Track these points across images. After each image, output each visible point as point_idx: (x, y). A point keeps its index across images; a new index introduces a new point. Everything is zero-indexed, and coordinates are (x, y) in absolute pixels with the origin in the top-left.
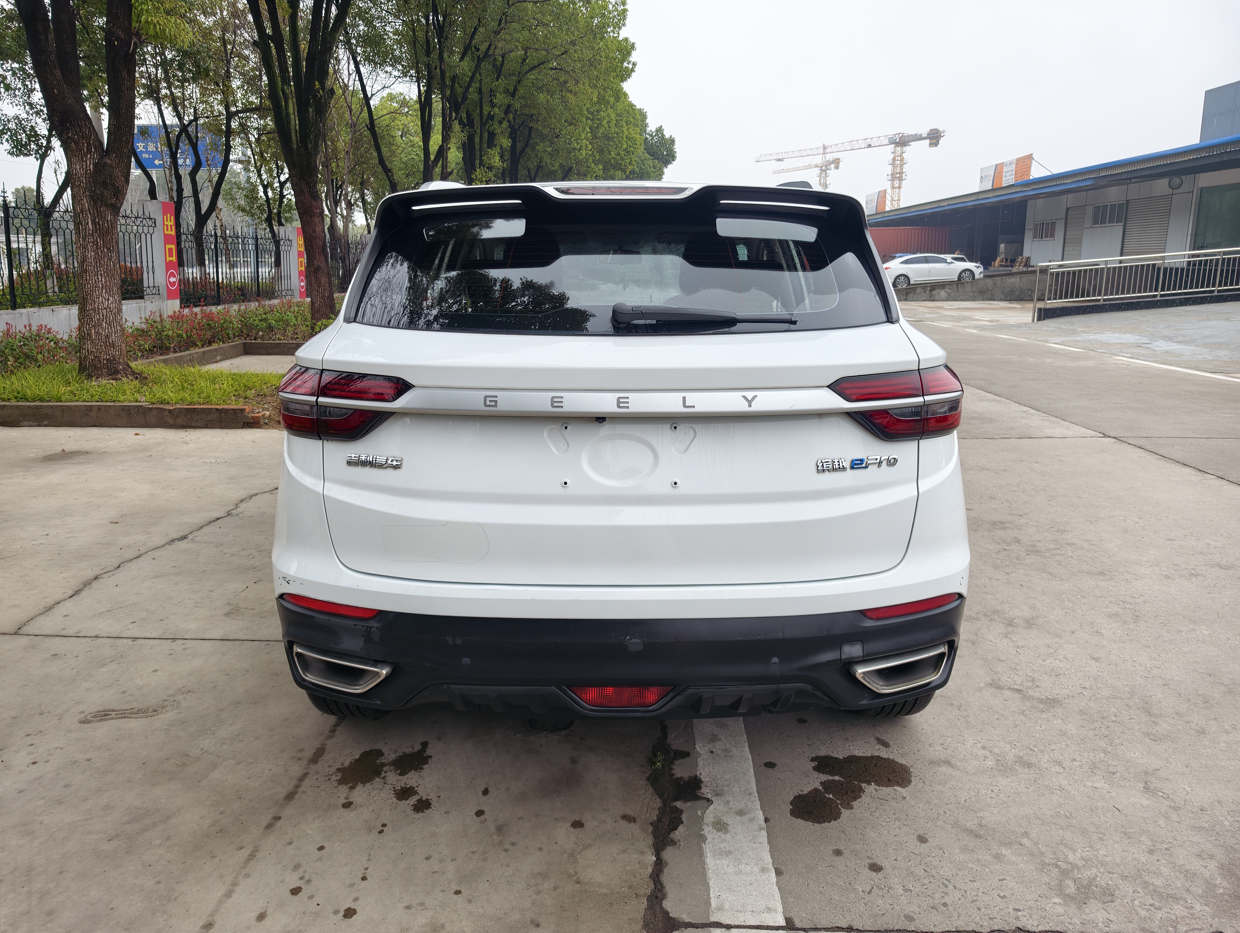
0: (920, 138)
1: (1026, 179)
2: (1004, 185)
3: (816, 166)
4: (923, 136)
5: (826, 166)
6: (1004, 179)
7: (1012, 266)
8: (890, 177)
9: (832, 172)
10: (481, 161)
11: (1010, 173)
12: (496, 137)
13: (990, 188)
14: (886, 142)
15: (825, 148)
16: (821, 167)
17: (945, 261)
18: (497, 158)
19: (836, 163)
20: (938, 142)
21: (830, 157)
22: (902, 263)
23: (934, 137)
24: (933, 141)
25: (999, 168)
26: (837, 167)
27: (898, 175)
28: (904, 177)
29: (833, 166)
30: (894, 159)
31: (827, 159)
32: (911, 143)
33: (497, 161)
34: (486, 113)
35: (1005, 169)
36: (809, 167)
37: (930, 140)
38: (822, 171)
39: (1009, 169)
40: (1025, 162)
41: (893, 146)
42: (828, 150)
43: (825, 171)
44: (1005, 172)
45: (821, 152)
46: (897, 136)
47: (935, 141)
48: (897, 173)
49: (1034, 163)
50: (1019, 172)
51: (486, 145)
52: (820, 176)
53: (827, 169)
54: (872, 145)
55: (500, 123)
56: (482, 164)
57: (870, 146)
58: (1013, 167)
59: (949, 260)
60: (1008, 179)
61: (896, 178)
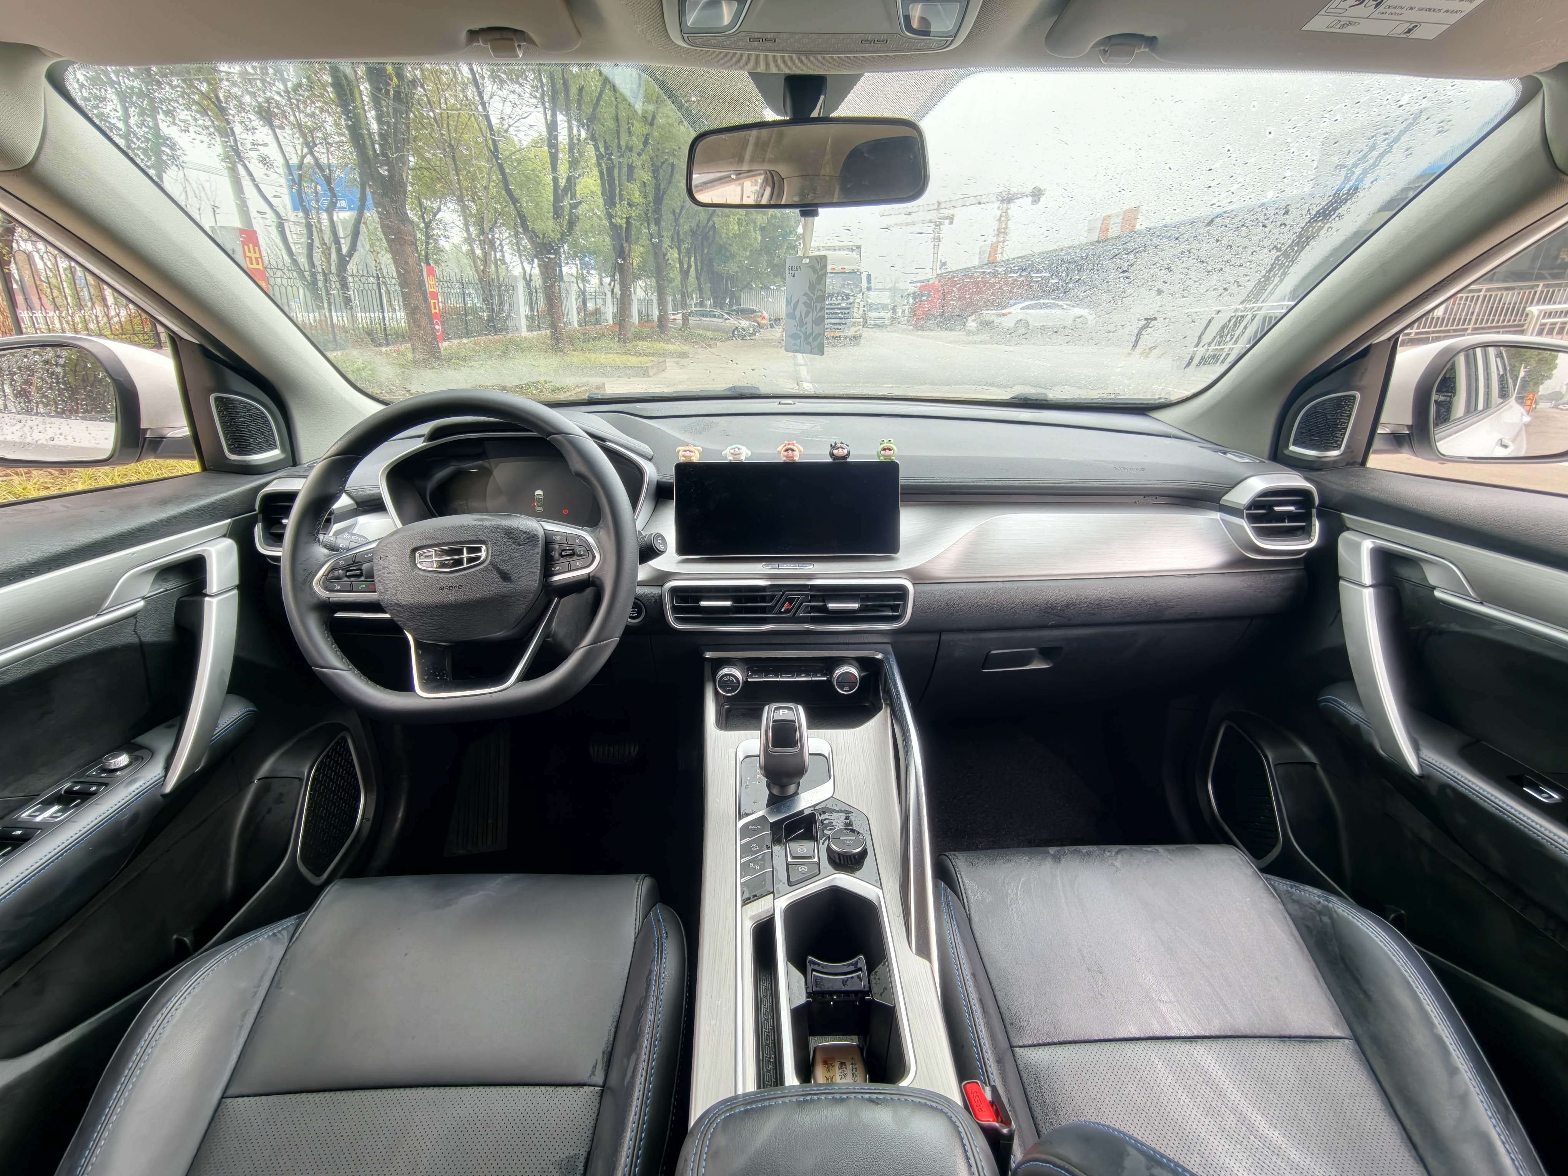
0: (1024, 195)
1: (1133, 230)
2: (1111, 237)
3: (930, 222)
4: (1028, 193)
5: (940, 222)
6: (1111, 230)
9: (946, 228)
10: (621, 195)
11: (1116, 225)
12: (636, 171)
13: (1099, 239)
14: (995, 199)
15: (939, 203)
16: (936, 223)
17: (1061, 307)
18: (637, 194)
19: (953, 218)
20: (1040, 199)
21: (944, 213)
22: (1022, 308)
23: (1037, 195)
24: (1035, 199)
25: (1105, 221)
26: (951, 223)
27: (1003, 230)
28: (1008, 232)
29: (947, 222)
30: (1000, 216)
31: (942, 214)
32: (1015, 200)
33: (637, 196)
34: (623, 143)
35: (1112, 221)
37: (1033, 197)
38: (936, 226)
39: (1116, 221)
40: (1131, 215)
41: (1000, 203)
42: (943, 206)
43: (939, 226)
44: (1112, 224)
45: (936, 206)
46: (1004, 193)
47: (1037, 198)
48: (1003, 228)
49: (1140, 216)
50: (1125, 223)
51: (624, 178)
53: (942, 225)
54: (982, 202)
55: (639, 154)
56: (621, 198)
57: (980, 203)
58: (1119, 220)
59: (1065, 306)
60: (1116, 230)
61: (1001, 232)
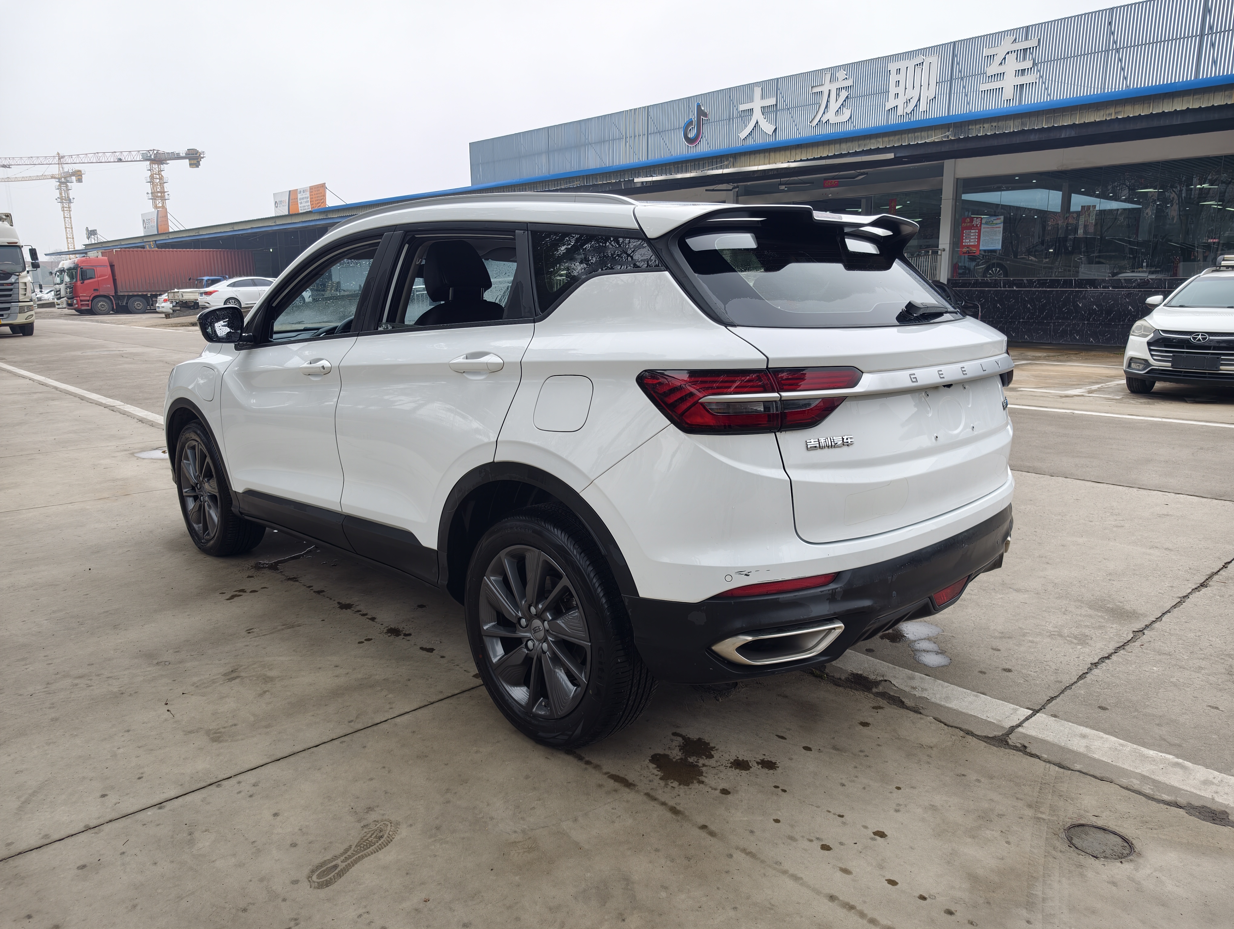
1: (322, 206)
2: (300, 212)
3: (53, 177)
4: (181, 155)
5: (65, 178)
6: (299, 205)
7: (324, 291)
8: (150, 195)
9: (74, 185)
11: (305, 200)
13: (287, 213)
14: (140, 157)
15: (60, 157)
16: (59, 179)
19: (79, 175)
20: (199, 162)
21: (68, 168)
23: (194, 158)
24: (192, 162)
25: (293, 195)
26: (80, 180)
27: (159, 194)
28: (166, 197)
29: (74, 178)
30: (152, 177)
31: (66, 170)
32: (168, 162)
35: (299, 196)
36: (43, 177)
37: (190, 160)
38: (61, 183)
39: (304, 196)
40: (319, 191)
41: (148, 163)
42: (65, 160)
43: (65, 183)
44: (300, 199)
45: (57, 161)
46: (151, 152)
47: (195, 162)
48: (158, 192)
49: (328, 193)
50: (314, 199)
52: (59, 188)
53: (68, 182)
54: (123, 159)
57: (120, 160)
58: (308, 194)
60: (304, 206)
61: (157, 197)
